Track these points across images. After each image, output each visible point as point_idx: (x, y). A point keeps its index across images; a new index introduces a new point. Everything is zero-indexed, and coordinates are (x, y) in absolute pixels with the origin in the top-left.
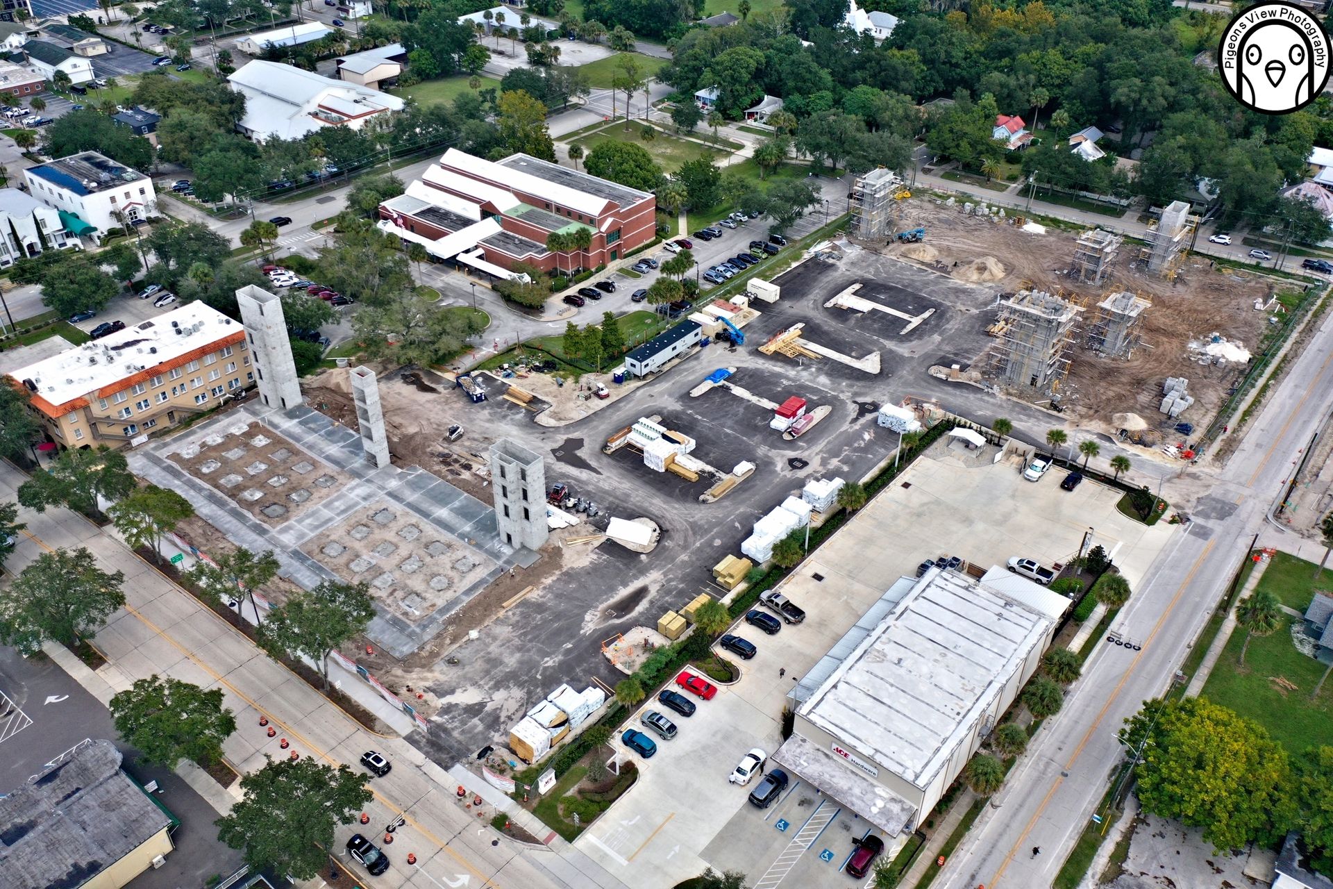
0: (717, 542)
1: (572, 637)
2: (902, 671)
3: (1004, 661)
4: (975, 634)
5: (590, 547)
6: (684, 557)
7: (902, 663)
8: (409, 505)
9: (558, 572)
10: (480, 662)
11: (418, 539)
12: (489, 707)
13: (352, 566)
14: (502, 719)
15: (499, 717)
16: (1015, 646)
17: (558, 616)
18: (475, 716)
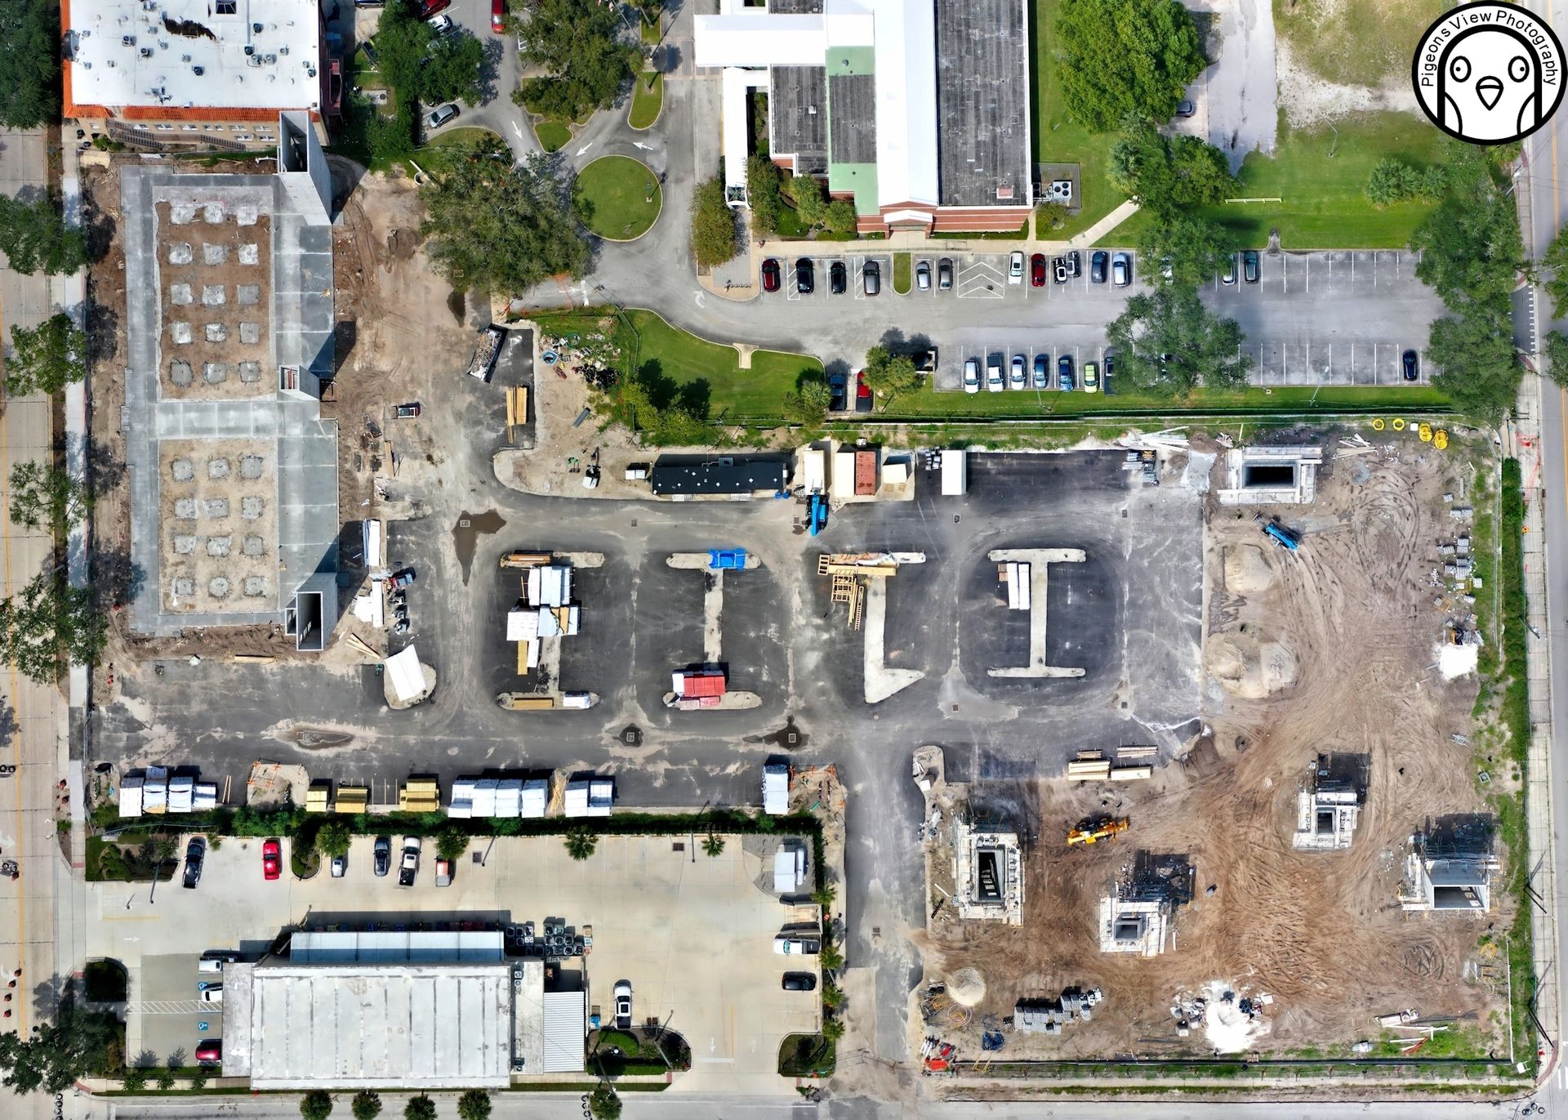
0: (453, 752)
1: (252, 730)
2: (358, 1013)
3: (430, 1076)
5: (360, 660)
6: (412, 739)
7: (368, 1008)
8: (282, 472)
9: (309, 661)
10: (176, 688)
11: (250, 522)
12: (143, 733)
13: (179, 504)
14: (141, 751)
15: (140, 747)
17: (263, 703)
18: (129, 731)
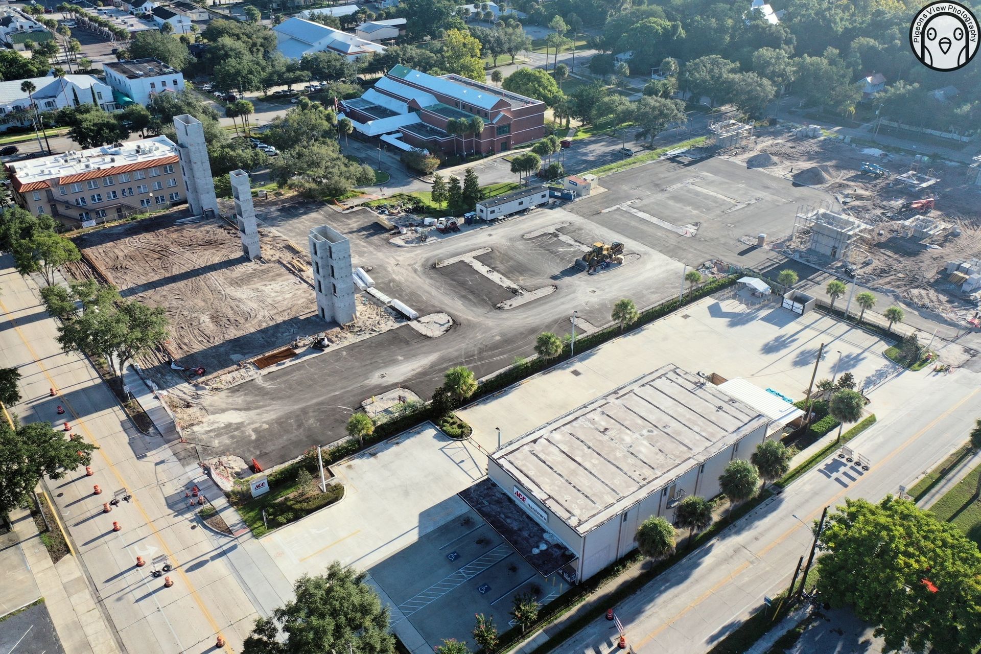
2: (605, 438)
3: (708, 444)
4: (689, 419)
7: (607, 433)
16: (724, 433)
18: (231, 432)
